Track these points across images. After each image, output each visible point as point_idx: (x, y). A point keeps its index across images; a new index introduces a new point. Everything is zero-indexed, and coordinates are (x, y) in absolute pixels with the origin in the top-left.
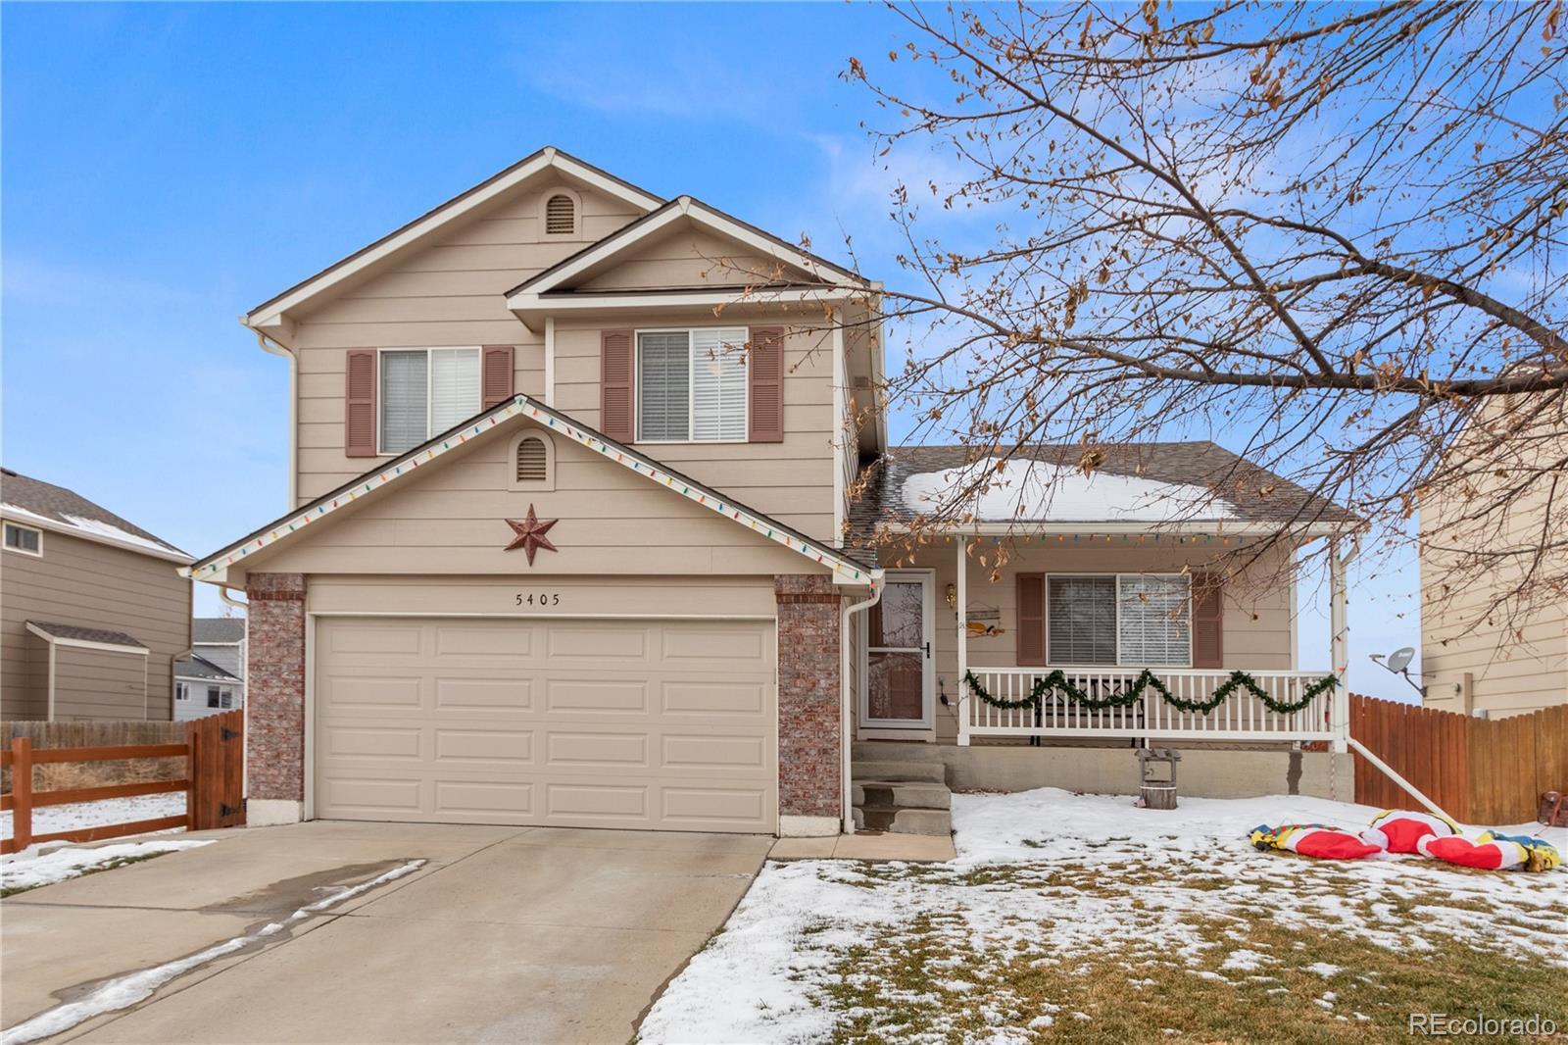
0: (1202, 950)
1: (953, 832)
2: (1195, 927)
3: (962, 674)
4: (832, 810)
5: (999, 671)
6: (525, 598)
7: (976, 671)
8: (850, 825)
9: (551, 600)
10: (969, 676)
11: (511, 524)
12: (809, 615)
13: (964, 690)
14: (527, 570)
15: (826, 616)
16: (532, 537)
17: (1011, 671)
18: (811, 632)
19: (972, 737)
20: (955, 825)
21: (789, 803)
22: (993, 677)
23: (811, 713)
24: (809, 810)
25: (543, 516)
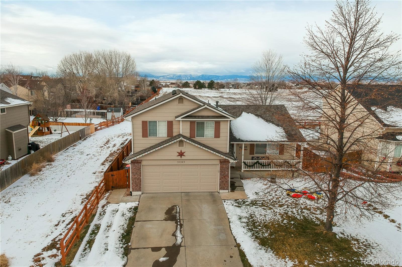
0: (281, 220)
1: (244, 190)
2: (280, 216)
3: (243, 162)
4: (227, 189)
5: (248, 161)
6: (179, 162)
7: (245, 161)
8: (230, 191)
9: (183, 162)
10: (244, 162)
11: (178, 152)
12: (225, 164)
13: (243, 164)
14: (180, 159)
15: (227, 164)
16: (181, 154)
17: (250, 161)
18: (225, 166)
19: (244, 171)
20: (245, 189)
21: (221, 188)
22: (248, 162)
23: (224, 177)
24: (224, 189)
25: (183, 151)
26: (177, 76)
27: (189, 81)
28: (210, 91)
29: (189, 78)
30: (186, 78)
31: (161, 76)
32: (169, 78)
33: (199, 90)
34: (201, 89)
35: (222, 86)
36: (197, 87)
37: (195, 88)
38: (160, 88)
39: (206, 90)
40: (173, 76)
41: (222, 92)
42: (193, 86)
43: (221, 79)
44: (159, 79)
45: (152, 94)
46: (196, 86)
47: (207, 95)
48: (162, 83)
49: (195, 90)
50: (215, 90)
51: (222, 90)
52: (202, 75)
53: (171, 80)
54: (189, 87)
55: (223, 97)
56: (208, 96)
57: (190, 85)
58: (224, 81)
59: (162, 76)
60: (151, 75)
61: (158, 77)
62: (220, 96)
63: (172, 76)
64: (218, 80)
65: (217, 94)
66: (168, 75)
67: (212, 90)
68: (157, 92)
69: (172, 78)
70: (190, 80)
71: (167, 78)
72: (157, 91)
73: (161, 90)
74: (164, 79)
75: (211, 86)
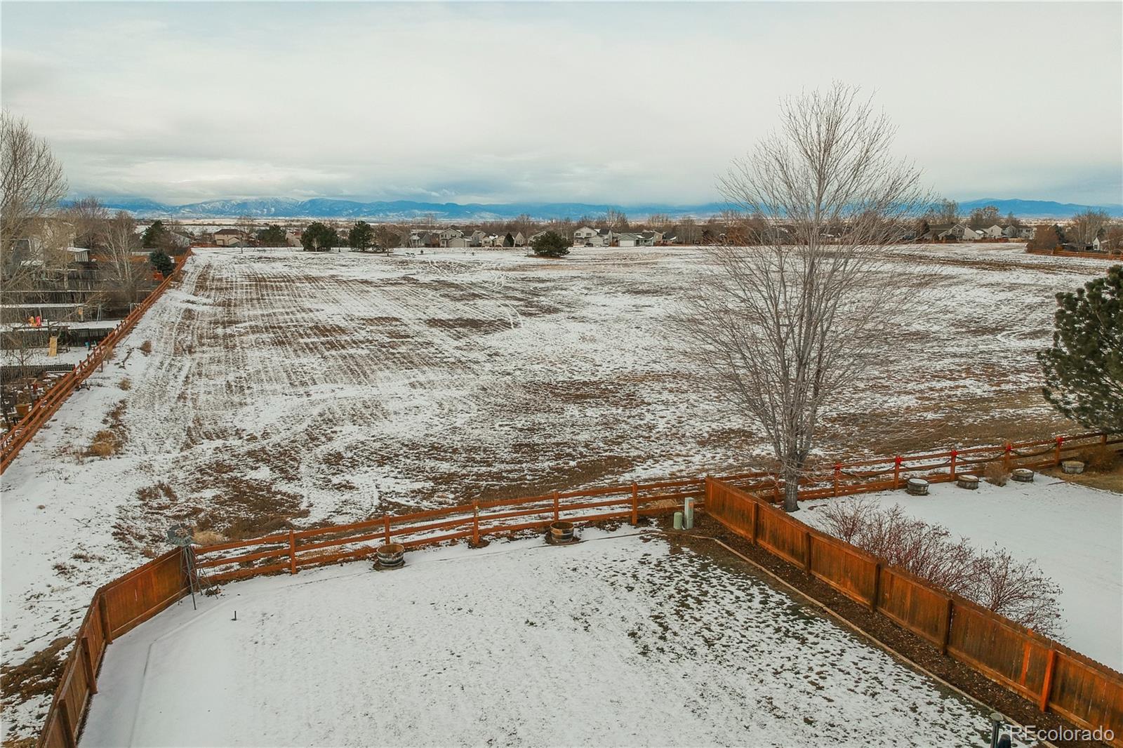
26: (233, 204)
28: (359, 255)
29: (273, 209)
30: (263, 211)
31: (184, 207)
32: (209, 211)
33: (323, 255)
34: (328, 250)
35: (391, 239)
36: (315, 245)
37: (308, 247)
38: (183, 252)
39: (346, 253)
40: (224, 206)
41: (402, 262)
42: (302, 242)
43: (370, 214)
44: (180, 215)
45: (154, 283)
46: (311, 241)
47: (358, 273)
48: (190, 229)
49: (309, 254)
50: (375, 252)
51: (401, 252)
52: (310, 201)
53: (219, 216)
54: (286, 243)
55: (416, 282)
56: (364, 278)
57: (289, 235)
58: (392, 219)
59: (187, 206)
60: (151, 202)
61: (175, 207)
62: (404, 278)
63: (218, 205)
64: (358, 216)
65: (389, 267)
66: (205, 203)
67: (364, 251)
68: (176, 271)
69: (220, 212)
70: (277, 215)
71: (204, 210)
72: (175, 265)
73: (189, 259)
74: (194, 215)
75: (360, 238)
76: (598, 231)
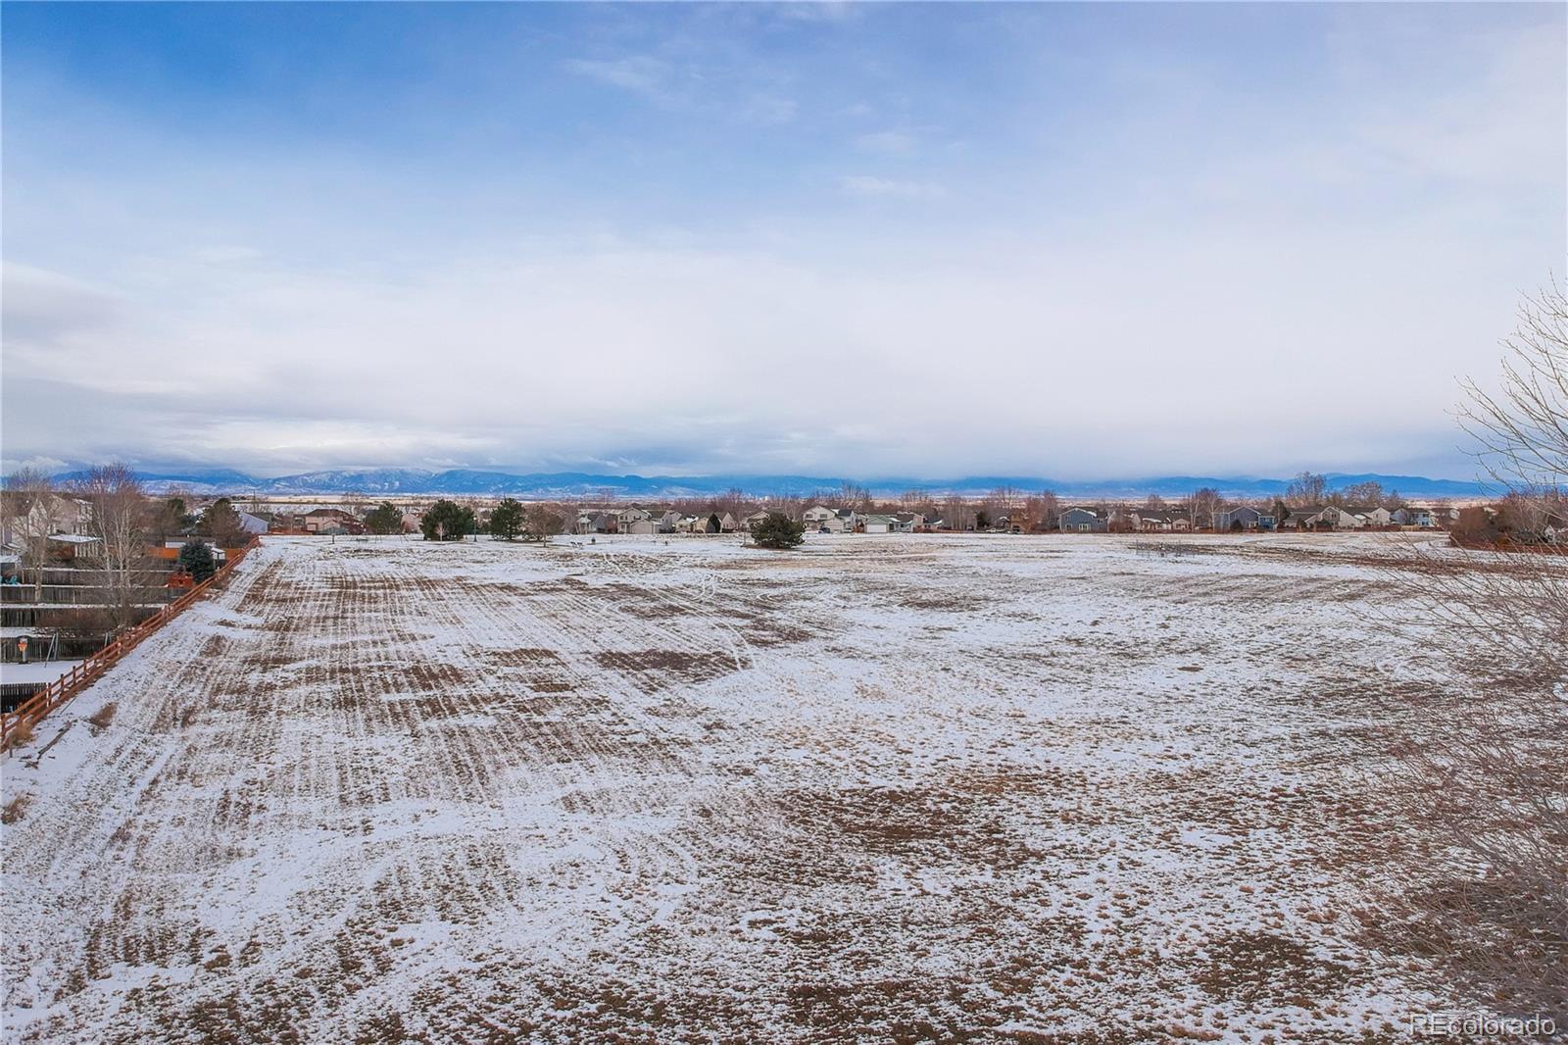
26: (346, 477)
27: (399, 500)
28: (503, 546)
29: (397, 484)
30: (383, 485)
31: (279, 480)
32: (312, 486)
33: (450, 546)
34: (459, 538)
35: (550, 523)
36: (441, 532)
37: (431, 535)
39: (485, 543)
40: (332, 479)
41: (565, 556)
42: (422, 526)
43: (525, 489)
46: (435, 526)
47: (497, 574)
49: (430, 545)
50: (527, 541)
51: (563, 541)
53: (324, 493)
55: (582, 587)
56: (506, 581)
57: (405, 519)
58: (555, 496)
59: (284, 479)
61: (267, 481)
62: (566, 581)
63: (325, 478)
64: (510, 492)
65: (544, 564)
66: (308, 475)
67: (511, 540)
68: (221, 572)
70: (401, 490)
71: (305, 484)
72: (221, 563)
73: (251, 553)
74: (292, 490)
75: (506, 523)
76: (837, 511)
